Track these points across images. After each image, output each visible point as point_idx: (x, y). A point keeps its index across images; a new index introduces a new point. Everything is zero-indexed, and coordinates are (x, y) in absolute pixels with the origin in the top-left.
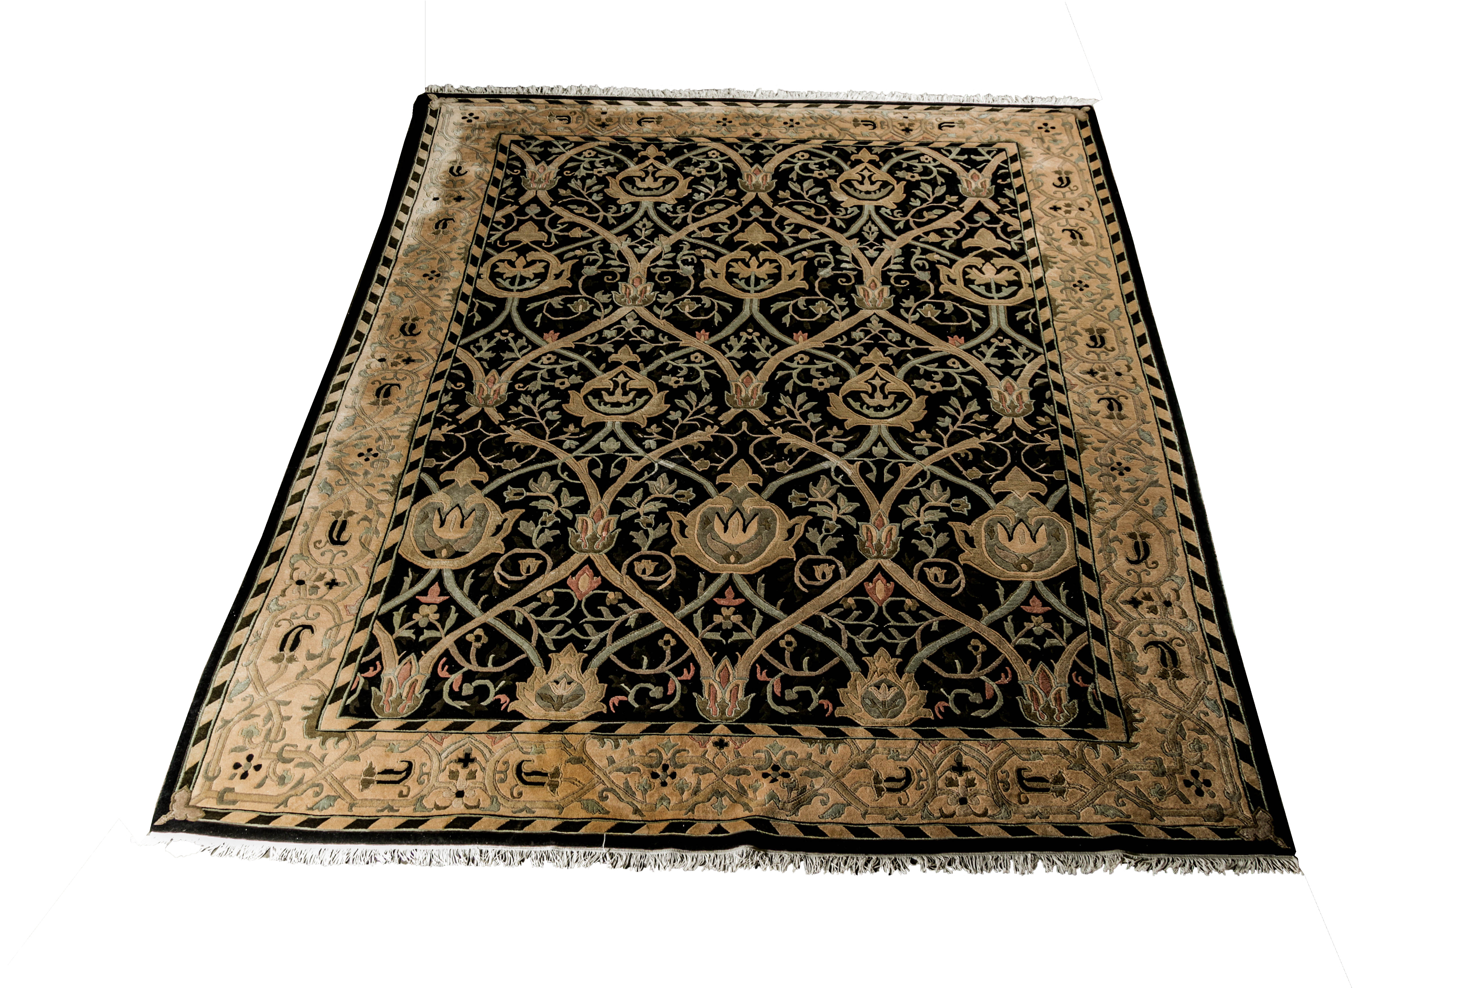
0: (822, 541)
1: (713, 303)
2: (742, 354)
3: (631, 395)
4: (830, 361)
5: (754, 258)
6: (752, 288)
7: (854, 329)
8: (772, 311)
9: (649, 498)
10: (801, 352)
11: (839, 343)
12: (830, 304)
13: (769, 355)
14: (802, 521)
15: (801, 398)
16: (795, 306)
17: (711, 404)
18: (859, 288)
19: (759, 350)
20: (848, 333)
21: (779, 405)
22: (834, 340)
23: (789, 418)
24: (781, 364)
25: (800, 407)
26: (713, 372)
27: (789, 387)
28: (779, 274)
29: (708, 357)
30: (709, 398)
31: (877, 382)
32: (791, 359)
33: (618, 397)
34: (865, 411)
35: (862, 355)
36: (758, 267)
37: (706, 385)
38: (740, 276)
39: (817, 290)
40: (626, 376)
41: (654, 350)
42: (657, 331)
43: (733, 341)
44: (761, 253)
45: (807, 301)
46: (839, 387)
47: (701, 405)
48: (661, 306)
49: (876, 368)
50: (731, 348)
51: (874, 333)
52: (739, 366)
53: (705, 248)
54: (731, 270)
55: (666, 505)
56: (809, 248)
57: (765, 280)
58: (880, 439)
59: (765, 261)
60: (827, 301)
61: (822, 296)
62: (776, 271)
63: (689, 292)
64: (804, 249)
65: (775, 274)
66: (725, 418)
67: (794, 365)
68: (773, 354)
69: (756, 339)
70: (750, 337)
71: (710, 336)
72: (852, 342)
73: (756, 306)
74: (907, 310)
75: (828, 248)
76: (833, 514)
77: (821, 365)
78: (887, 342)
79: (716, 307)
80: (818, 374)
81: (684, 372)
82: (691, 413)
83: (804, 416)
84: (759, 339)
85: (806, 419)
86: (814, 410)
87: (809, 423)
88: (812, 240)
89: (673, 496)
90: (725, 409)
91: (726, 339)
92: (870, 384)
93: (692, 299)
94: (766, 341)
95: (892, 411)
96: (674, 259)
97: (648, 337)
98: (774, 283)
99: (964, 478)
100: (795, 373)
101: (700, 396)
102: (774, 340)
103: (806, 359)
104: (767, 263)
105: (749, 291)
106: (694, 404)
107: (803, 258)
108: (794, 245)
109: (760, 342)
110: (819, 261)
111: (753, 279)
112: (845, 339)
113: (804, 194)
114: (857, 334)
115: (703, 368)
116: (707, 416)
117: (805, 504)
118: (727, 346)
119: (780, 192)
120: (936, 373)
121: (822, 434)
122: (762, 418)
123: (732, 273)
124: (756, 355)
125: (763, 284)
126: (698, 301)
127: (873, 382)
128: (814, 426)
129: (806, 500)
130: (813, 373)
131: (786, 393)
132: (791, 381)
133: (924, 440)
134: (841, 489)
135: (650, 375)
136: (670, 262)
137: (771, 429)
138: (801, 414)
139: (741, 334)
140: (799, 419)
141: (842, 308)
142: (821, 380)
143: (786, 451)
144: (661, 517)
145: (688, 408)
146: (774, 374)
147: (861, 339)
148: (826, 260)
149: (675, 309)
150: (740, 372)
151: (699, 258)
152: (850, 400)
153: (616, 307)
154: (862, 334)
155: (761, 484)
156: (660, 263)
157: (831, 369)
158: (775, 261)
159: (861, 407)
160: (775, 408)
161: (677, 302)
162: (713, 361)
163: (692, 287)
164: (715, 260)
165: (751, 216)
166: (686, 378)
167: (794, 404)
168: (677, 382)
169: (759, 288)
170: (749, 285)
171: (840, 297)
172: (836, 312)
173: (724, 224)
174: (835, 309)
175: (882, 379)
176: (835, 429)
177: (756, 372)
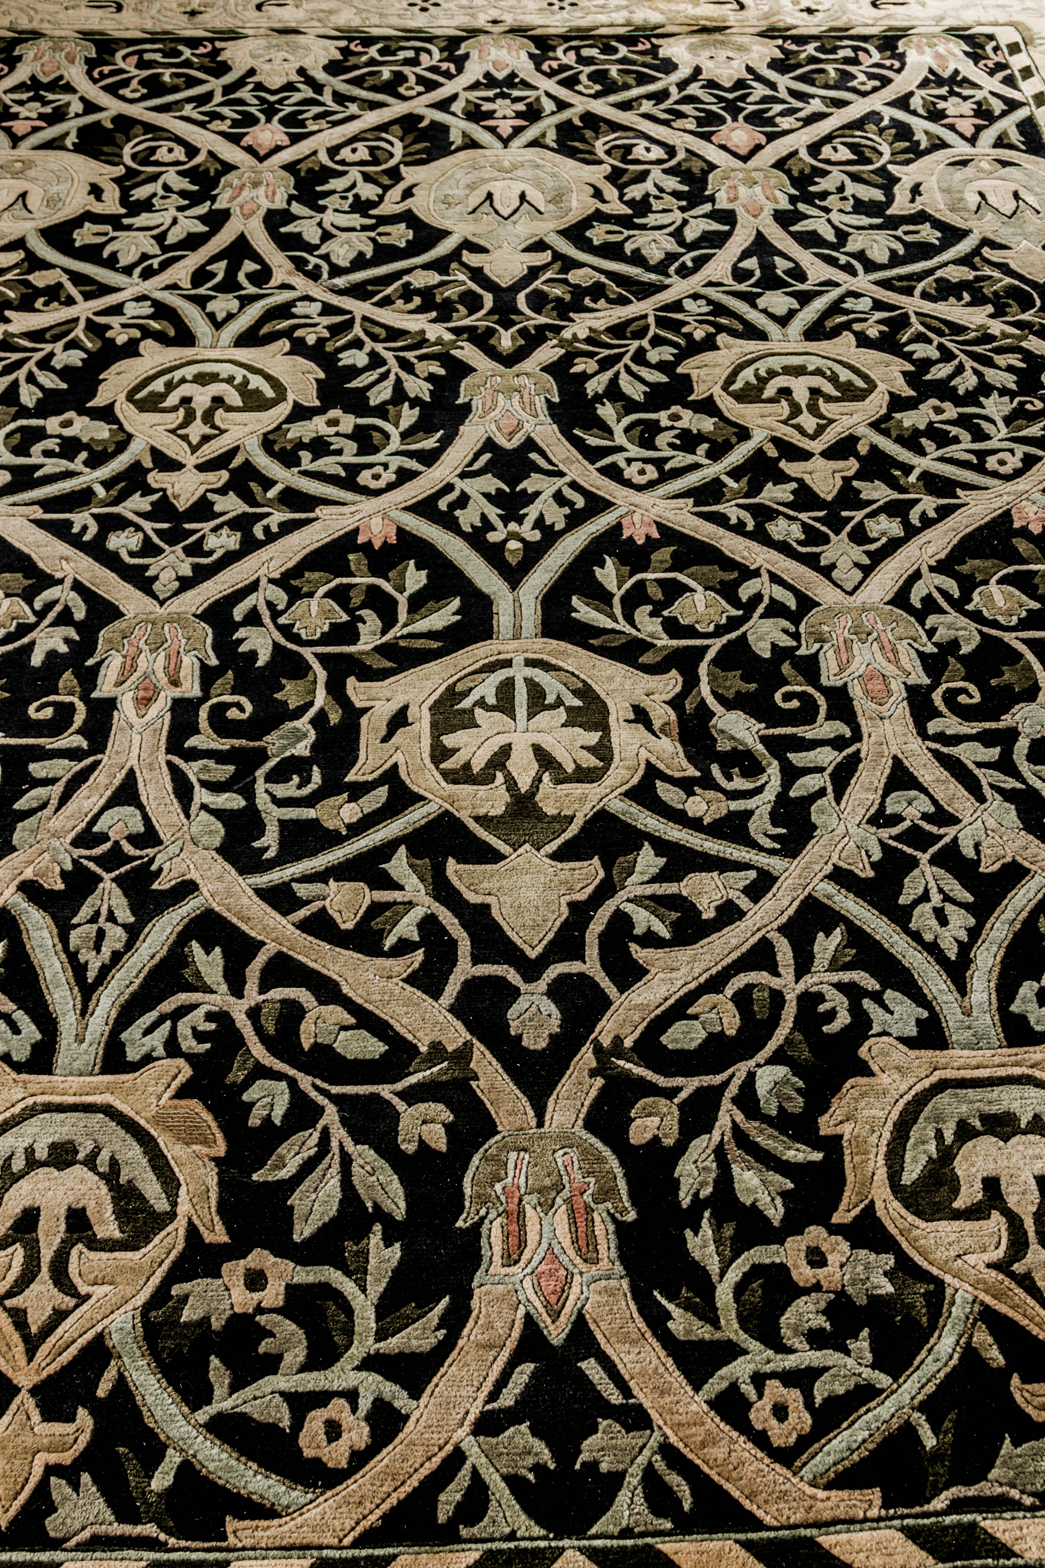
0: (354, 186)
1: (630, 619)
2: (529, 485)
3: (770, 391)
4: (306, 473)
5: (524, 784)
6: (520, 673)
7: (230, 558)
8: (456, 603)
9: (671, 229)
10: (378, 493)
11: (277, 517)
12: (287, 631)
13: (461, 485)
14: (388, 208)
15: (381, 394)
16: (389, 620)
17: (585, 377)
18: (191, 688)
19: (487, 495)
20: (250, 546)
21: (431, 378)
22: (287, 528)
23: (410, 355)
24: (429, 466)
25: (384, 377)
26: (593, 441)
27: (409, 416)
28: (439, 729)
29: (613, 473)
30: (594, 386)
31: (197, 430)
32: (404, 476)
33: (800, 387)
34: (239, 374)
35: (222, 491)
36: (505, 751)
37: (607, 411)
38: (561, 715)
39: (321, 675)
40: (799, 429)
41: (755, 489)
42: (761, 536)
43: (556, 517)
44: (498, 810)
45: (354, 638)
46: (290, 419)
47: (609, 374)
48: (775, 610)
49: (191, 461)
50: (559, 498)
51: (178, 548)
52: (534, 456)
53: (695, 824)
54: (593, 738)
55: (636, 221)
56: (334, 839)
57: (481, 703)
58: (218, 325)
59: (485, 778)
60: (296, 639)
61: (307, 653)
62: (449, 740)
63: (711, 655)
64: (358, 829)
65: (453, 729)
66: (548, 352)
67: (396, 462)
68: (449, 488)
69: (498, 523)
70: (513, 526)
71: (618, 527)
72: (242, 524)
73: (503, 619)
74: (65, 618)
75: (270, 840)
76: (329, 218)
77: (328, 464)
78: (148, 526)
79: (618, 610)
80: (337, 443)
81: (662, 440)
82: (626, 360)
83: (376, 360)
84: (487, 525)
85: (373, 354)
86: (354, 371)
87: (367, 349)
88: (321, 877)
89: (626, 233)
90: (552, 369)
91: (575, 520)
92: (214, 426)
93: (690, 632)
94: (468, 518)
95: (177, 375)
96: (791, 774)
97: (782, 522)
98: (452, 695)
99: (66, 271)
100: (395, 443)
101: (613, 392)
102: (449, 523)
103: (365, 478)
104: (478, 765)
105: (531, 663)
106: (624, 376)
107: (358, 791)
108: (386, 850)
109: (484, 517)
110: (305, 781)
111: (521, 711)
112: (258, 532)
113: (339, 1134)
114: (229, 540)
115: (621, 449)
116: (591, 355)
117: (381, 229)
118: (571, 504)
119: (438, 1139)
120: (48, 453)
121: (336, 330)
122: (468, 353)
123: (588, 727)
124: (491, 483)
125: (487, 688)
126: (673, 628)
127: (207, 430)
128: (357, 344)
129: (380, 234)
130: (351, 447)
131: (415, 402)
132: (402, 428)
133: (124, 326)
134: (311, 248)
135: (744, 434)
136: (797, 759)
137: (448, 337)
138: (383, 362)
139: (536, 536)
140: (389, 356)
141: (253, 618)
142: (332, 430)
143: (417, 301)
144: (642, 206)
145: (635, 368)
146: (446, 443)
147: (215, 530)
148: (281, 791)
149: (734, 601)
150: (530, 444)
151: (708, 783)
152: (270, 393)
153: (901, 599)
154: (212, 542)
155: (465, 252)
156: (827, 757)
157: (305, 456)
158: (453, 777)
159: (246, 382)
160: (442, 372)
161: (734, 623)
162: (599, 464)
163: (703, 669)
164: (652, 773)
165: (555, 992)
166: (654, 428)
167: (399, 381)
168: (676, 417)
169: (501, 675)
170: (530, 683)
171: (253, 655)
172: (270, 605)
173: (650, 940)
174: (275, 614)
175: (185, 438)
176: (311, 340)
177: (489, 445)
